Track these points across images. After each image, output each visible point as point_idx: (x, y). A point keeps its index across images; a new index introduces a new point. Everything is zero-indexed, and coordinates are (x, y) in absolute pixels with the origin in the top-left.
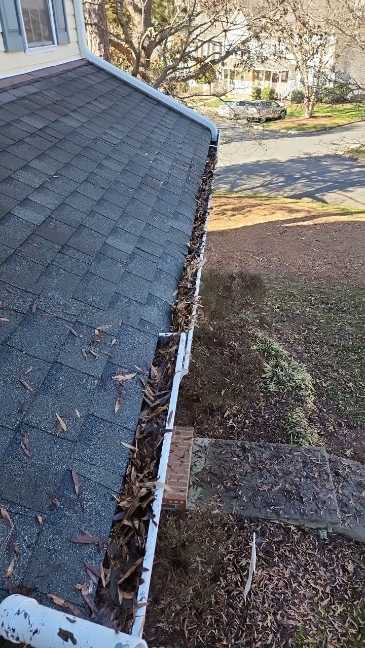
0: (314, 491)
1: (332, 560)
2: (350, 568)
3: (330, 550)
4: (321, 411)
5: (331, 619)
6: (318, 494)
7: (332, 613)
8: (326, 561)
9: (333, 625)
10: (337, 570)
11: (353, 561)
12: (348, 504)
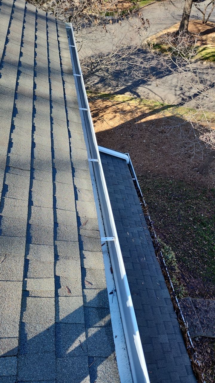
0: (191, 321)
1: (202, 349)
2: (209, 351)
3: (201, 346)
4: (181, 271)
5: (208, 377)
6: (193, 323)
7: (207, 374)
8: (200, 351)
9: (209, 380)
10: (205, 354)
11: (209, 348)
12: (203, 322)
